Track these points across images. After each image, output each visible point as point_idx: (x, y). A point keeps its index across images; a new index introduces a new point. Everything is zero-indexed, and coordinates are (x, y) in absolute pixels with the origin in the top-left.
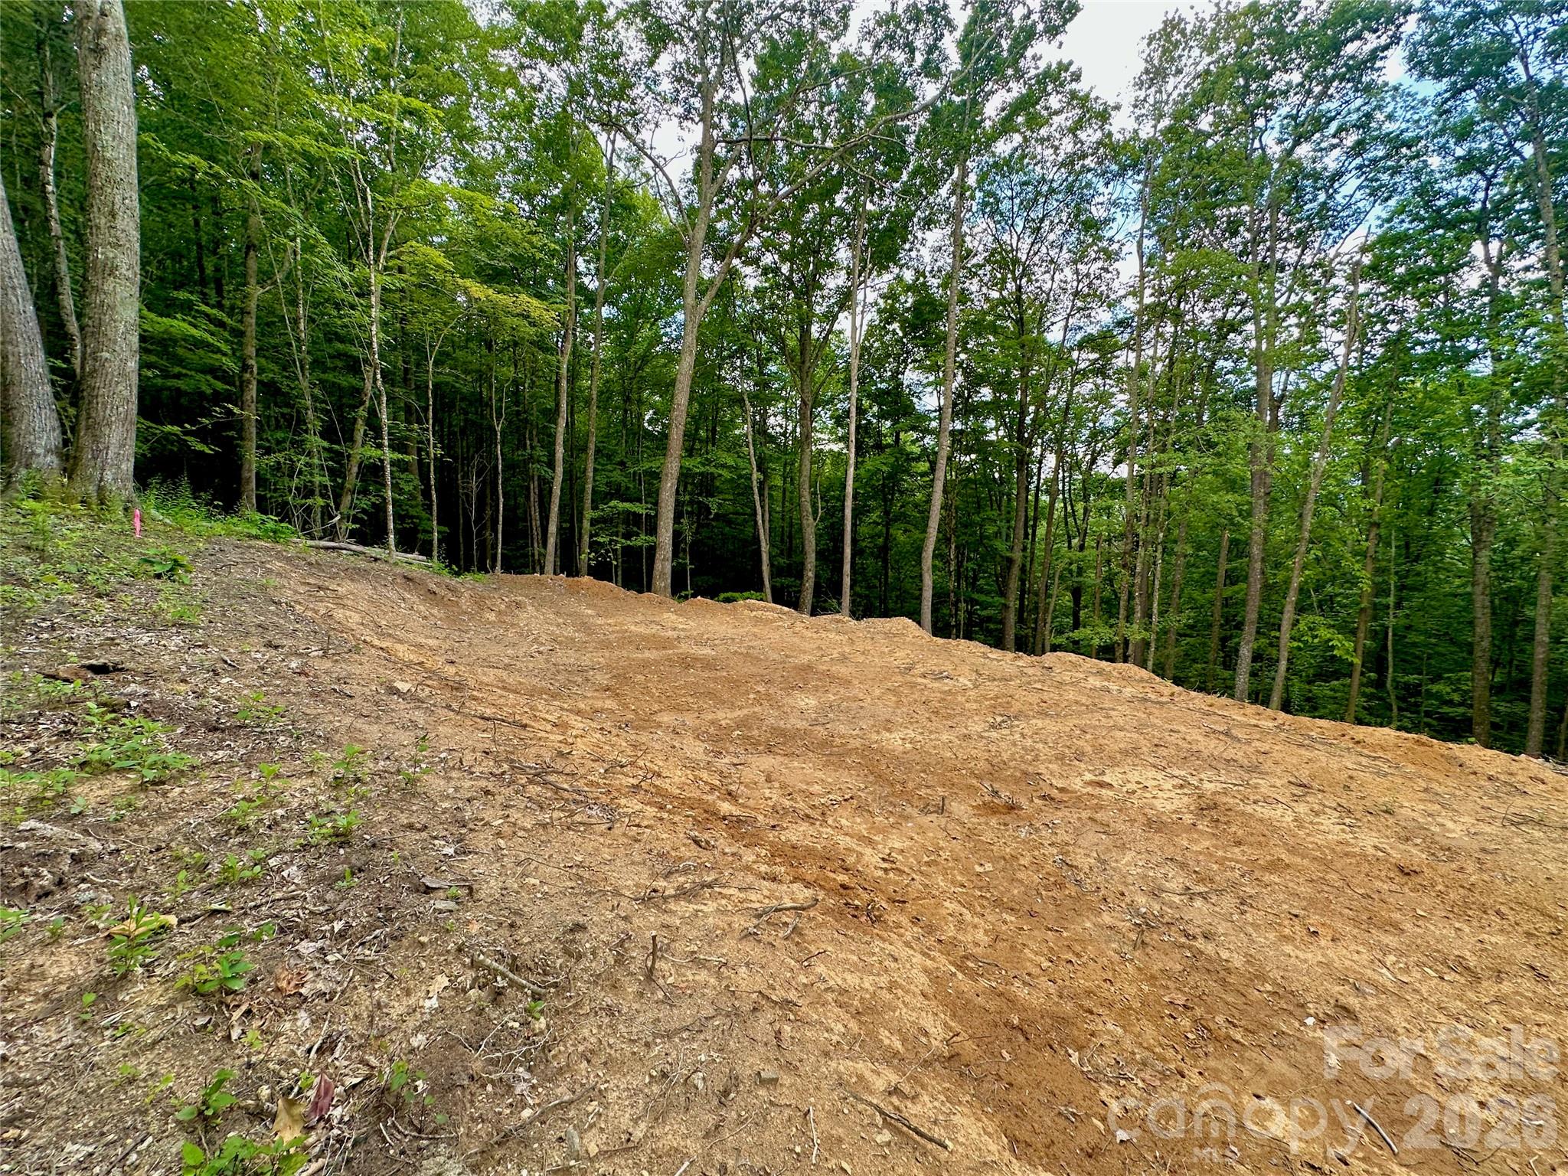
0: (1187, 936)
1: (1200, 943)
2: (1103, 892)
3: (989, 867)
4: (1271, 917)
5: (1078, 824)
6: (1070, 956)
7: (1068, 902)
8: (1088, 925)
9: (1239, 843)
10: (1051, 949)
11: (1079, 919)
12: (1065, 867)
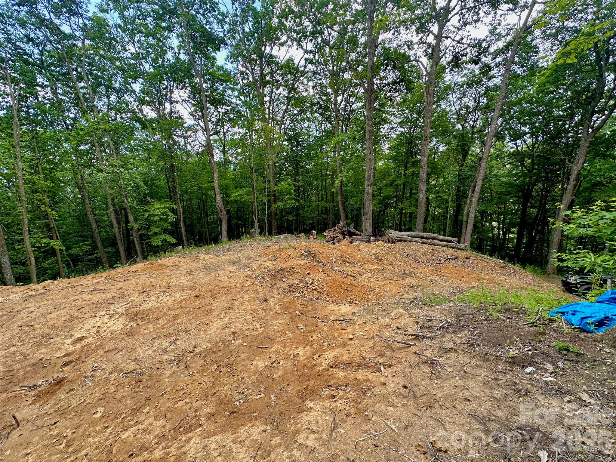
0: (191, 352)
1: (197, 351)
2: (154, 367)
3: (100, 410)
4: (196, 329)
5: (105, 358)
6: (181, 393)
7: (150, 382)
8: (167, 380)
9: (158, 319)
10: (175, 398)
11: (162, 382)
12: (129, 375)
